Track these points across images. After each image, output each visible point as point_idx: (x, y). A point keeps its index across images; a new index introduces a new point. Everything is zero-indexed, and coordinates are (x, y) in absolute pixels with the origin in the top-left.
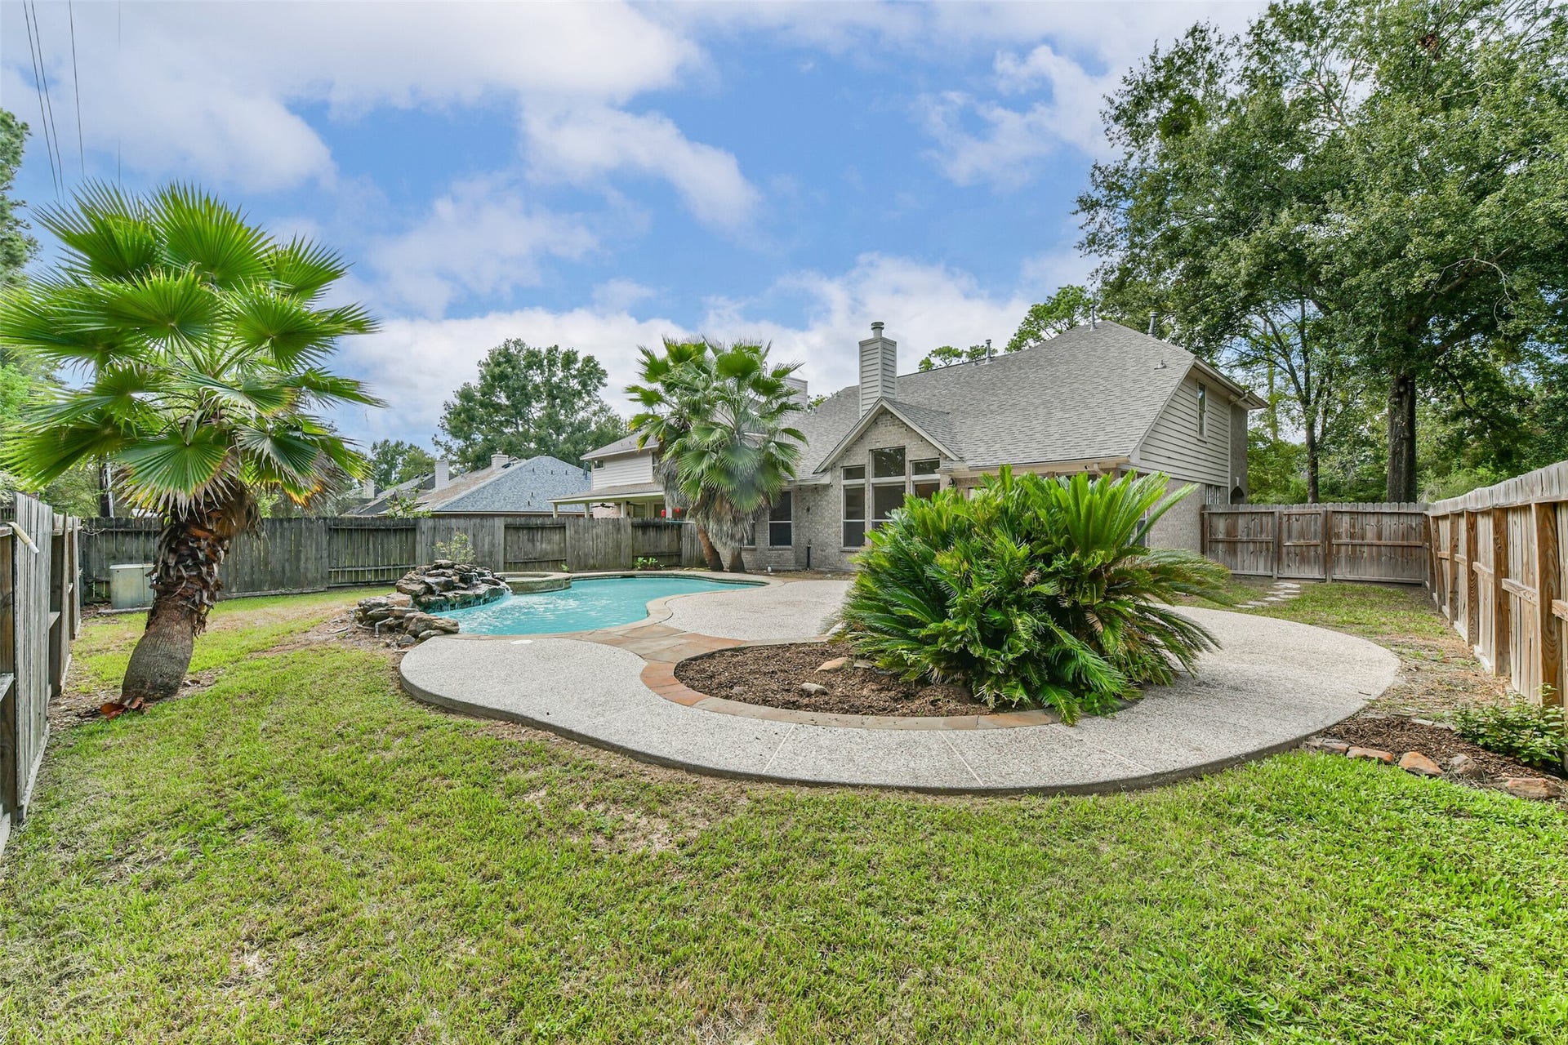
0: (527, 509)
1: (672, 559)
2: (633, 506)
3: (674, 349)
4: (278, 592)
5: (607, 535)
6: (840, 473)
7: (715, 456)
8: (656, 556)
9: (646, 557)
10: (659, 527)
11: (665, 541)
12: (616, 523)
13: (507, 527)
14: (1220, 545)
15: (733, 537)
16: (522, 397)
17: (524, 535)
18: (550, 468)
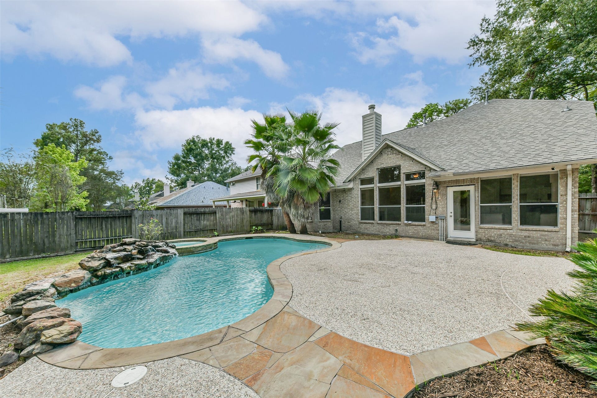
0: (202, 204)
1: (269, 227)
2: (249, 202)
3: (269, 120)
4: (40, 256)
5: (237, 216)
6: (358, 182)
7: (294, 174)
8: (261, 225)
9: (257, 226)
10: (262, 211)
11: (265, 218)
12: (241, 210)
13: (185, 214)
14: (587, 217)
15: (304, 217)
16: (201, 159)
17: (194, 217)
18: (212, 186)
